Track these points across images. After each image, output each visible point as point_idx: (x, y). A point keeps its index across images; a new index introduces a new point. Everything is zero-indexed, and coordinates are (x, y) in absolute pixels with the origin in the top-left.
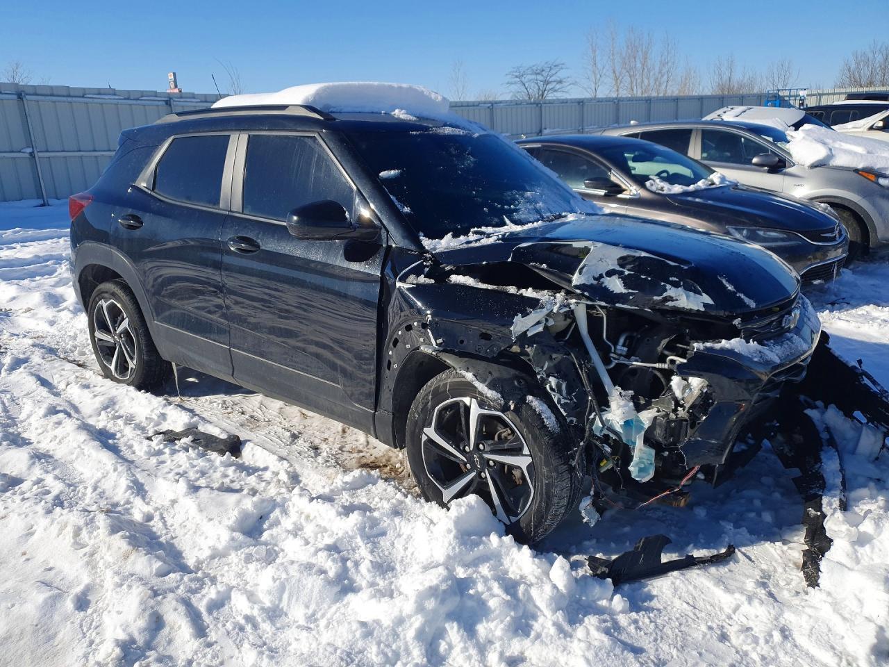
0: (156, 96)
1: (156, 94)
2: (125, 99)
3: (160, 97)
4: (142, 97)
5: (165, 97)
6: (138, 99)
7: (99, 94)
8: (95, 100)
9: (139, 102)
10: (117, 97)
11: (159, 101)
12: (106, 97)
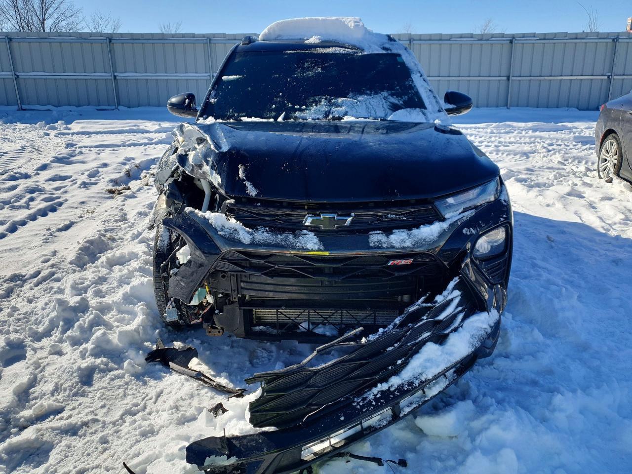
0: (503, 37)
1: (503, 35)
2: (479, 40)
3: (506, 37)
4: (491, 38)
5: (509, 38)
6: (488, 40)
7: (461, 37)
8: (457, 42)
9: (488, 42)
10: (472, 39)
11: (504, 40)
12: (465, 39)
